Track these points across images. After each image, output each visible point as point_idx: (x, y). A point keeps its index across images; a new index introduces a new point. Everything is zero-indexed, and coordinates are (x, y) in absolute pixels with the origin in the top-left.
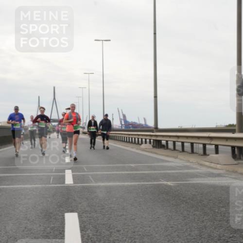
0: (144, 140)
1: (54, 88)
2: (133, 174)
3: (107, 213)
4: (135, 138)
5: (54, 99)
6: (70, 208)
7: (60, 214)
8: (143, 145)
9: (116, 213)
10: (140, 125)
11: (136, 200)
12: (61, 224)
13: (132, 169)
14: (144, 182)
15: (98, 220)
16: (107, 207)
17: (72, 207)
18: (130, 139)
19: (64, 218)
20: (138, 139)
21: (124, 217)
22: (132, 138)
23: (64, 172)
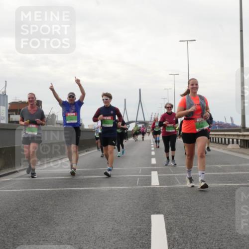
0: (231, 140)
1: (140, 90)
2: (220, 175)
3: (193, 215)
4: (222, 139)
5: (140, 101)
6: (157, 210)
7: (146, 216)
8: (230, 145)
9: (202, 215)
10: (227, 125)
11: (223, 202)
12: (147, 226)
13: (219, 170)
14: (231, 183)
15: (184, 222)
16: (193, 209)
17: (158, 209)
18: (217, 139)
19: (150, 219)
20: (225, 139)
21: (211, 219)
22: (218, 138)
23: (151, 174)
